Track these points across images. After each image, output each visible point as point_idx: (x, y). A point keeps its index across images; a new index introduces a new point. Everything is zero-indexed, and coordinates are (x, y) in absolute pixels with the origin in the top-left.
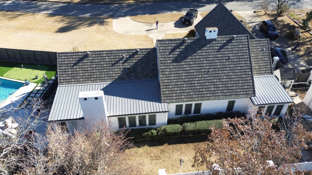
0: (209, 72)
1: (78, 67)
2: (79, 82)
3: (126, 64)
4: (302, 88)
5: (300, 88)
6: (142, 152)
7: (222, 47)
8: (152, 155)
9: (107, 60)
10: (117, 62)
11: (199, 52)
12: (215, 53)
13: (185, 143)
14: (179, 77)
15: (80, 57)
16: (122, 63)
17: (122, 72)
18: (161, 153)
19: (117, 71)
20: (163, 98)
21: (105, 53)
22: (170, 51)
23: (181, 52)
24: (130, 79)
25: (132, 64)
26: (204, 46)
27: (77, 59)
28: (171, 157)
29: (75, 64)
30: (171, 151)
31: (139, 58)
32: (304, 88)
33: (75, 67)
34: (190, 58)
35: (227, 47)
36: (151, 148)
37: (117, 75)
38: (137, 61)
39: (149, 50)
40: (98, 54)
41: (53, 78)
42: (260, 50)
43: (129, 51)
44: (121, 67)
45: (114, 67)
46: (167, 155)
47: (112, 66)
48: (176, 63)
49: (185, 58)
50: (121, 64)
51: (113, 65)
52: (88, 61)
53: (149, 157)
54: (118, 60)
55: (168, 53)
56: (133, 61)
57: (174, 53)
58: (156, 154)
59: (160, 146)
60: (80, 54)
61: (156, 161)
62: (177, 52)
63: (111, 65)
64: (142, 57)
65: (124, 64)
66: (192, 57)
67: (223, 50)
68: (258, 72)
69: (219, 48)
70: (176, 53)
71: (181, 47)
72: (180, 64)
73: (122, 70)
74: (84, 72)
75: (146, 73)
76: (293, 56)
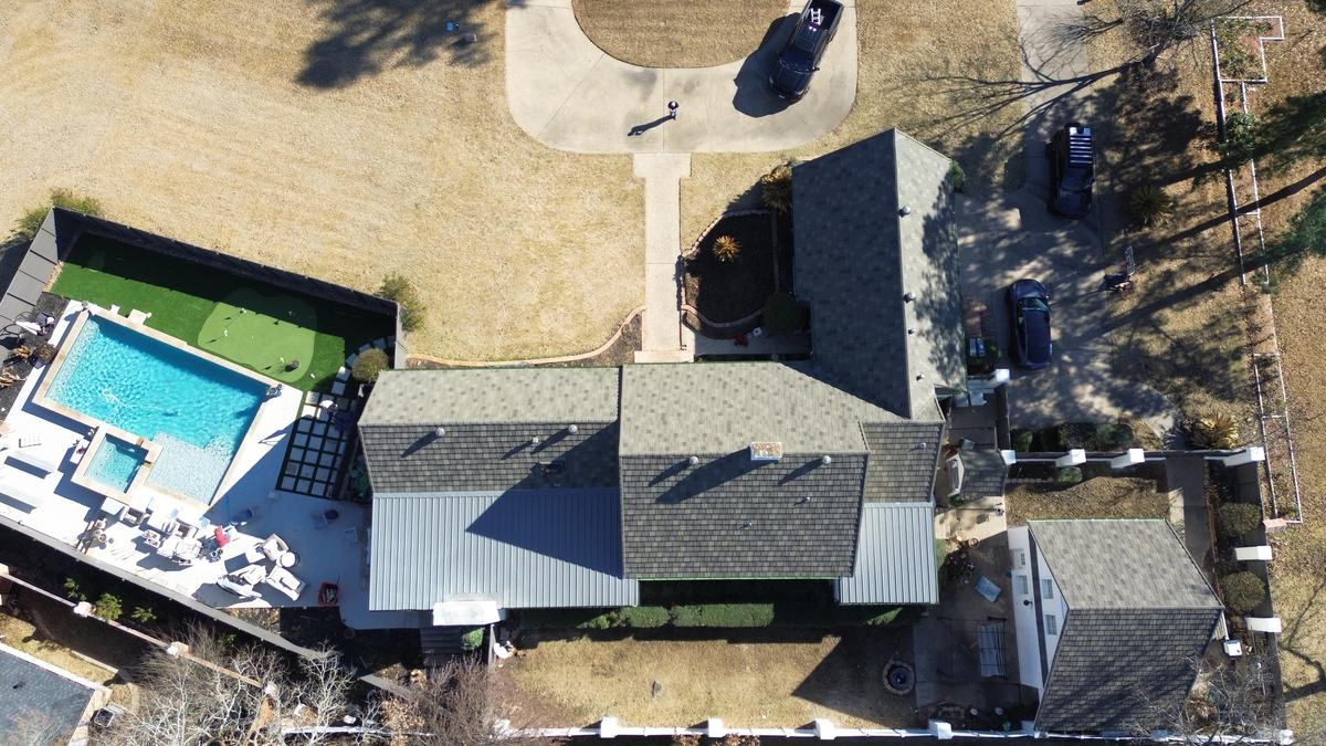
0: (745, 526)
1: (416, 457)
2: (424, 489)
3: (541, 454)
4: (1033, 481)
5: (1027, 480)
6: (576, 652)
7: (788, 478)
8: (596, 661)
9: (491, 445)
10: (517, 450)
11: (728, 483)
12: (771, 489)
13: (672, 640)
14: (669, 533)
15: (421, 436)
16: (532, 453)
17: (530, 472)
18: (616, 661)
19: (518, 470)
20: (626, 570)
21: (484, 428)
22: (651, 479)
23: (679, 484)
24: (552, 486)
25: (556, 455)
26: (742, 472)
27: (413, 441)
28: (636, 673)
29: (409, 452)
30: (638, 658)
31: (576, 444)
32: (1039, 481)
33: (409, 457)
34: (701, 495)
35: (802, 477)
36: (596, 643)
37: (518, 477)
38: (570, 448)
39: (605, 426)
40: (470, 430)
41: (342, 370)
42: (913, 446)
43: (549, 427)
44: (529, 460)
45: (509, 460)
46: (627, 664)
47: (504, 458)
48: (665, 503)
49: (689, 495)
50: (528, 455)
51: (507, 456)
52: (443, 446)
53: (590, 668)
54: (519, 444)
55: (646, 484)
56: (561, 448)
57: (662, 484)
58: (605, 662)
59: (615, 640)
60: (420, 430)
61: (604, 678)
62: (671, 482)
63: (502, 456)
64: (585, 441)
65: (536, 455)
66: (709, 495)
67: (792, 483)
68: (891, 495)
69: (781, 478)
70: (667, 484)
71: (682, 473)
72: (677, 506)
73: (531, 466)
74: (432, 468)
75: (593, 476)
76: (1087, 322)
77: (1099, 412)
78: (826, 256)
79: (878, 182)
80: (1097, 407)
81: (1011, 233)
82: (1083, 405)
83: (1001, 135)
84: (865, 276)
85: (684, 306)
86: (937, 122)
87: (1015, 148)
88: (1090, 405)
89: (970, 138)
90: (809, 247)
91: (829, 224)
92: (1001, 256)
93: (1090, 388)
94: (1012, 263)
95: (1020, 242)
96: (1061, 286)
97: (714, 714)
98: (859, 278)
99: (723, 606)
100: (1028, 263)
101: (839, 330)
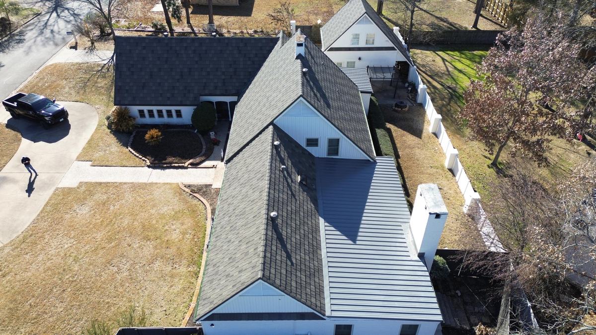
78: (178, 84)
79: (144, 48)
84: (196, 59)
85: (186, 165)
90: (168, 95)
91: (158, 81)
97: (443, 167)
98: (197, 62)
99: (381, 146)
101: (223, 77)
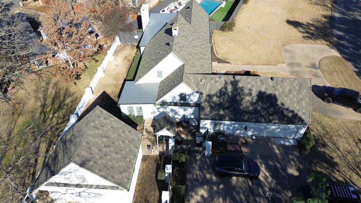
0: (155, 49)
76: (241, 199)
77: (192, 197)
80: (195, 197)
81: (285, 170)
82: (197, 190)
83: (338, 171)
86: (335, 144)
87: (334, 177)
88: (196, 194)
89: (332, 158)
92: (271, 163)
93: (206, 195)
94: (268, 168)
95: (281, 173)
96: (261, 189)
100: (270, 175)
